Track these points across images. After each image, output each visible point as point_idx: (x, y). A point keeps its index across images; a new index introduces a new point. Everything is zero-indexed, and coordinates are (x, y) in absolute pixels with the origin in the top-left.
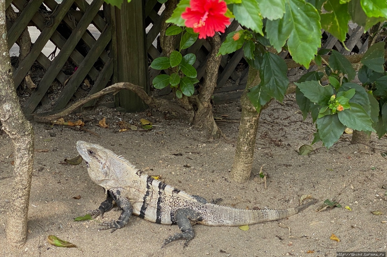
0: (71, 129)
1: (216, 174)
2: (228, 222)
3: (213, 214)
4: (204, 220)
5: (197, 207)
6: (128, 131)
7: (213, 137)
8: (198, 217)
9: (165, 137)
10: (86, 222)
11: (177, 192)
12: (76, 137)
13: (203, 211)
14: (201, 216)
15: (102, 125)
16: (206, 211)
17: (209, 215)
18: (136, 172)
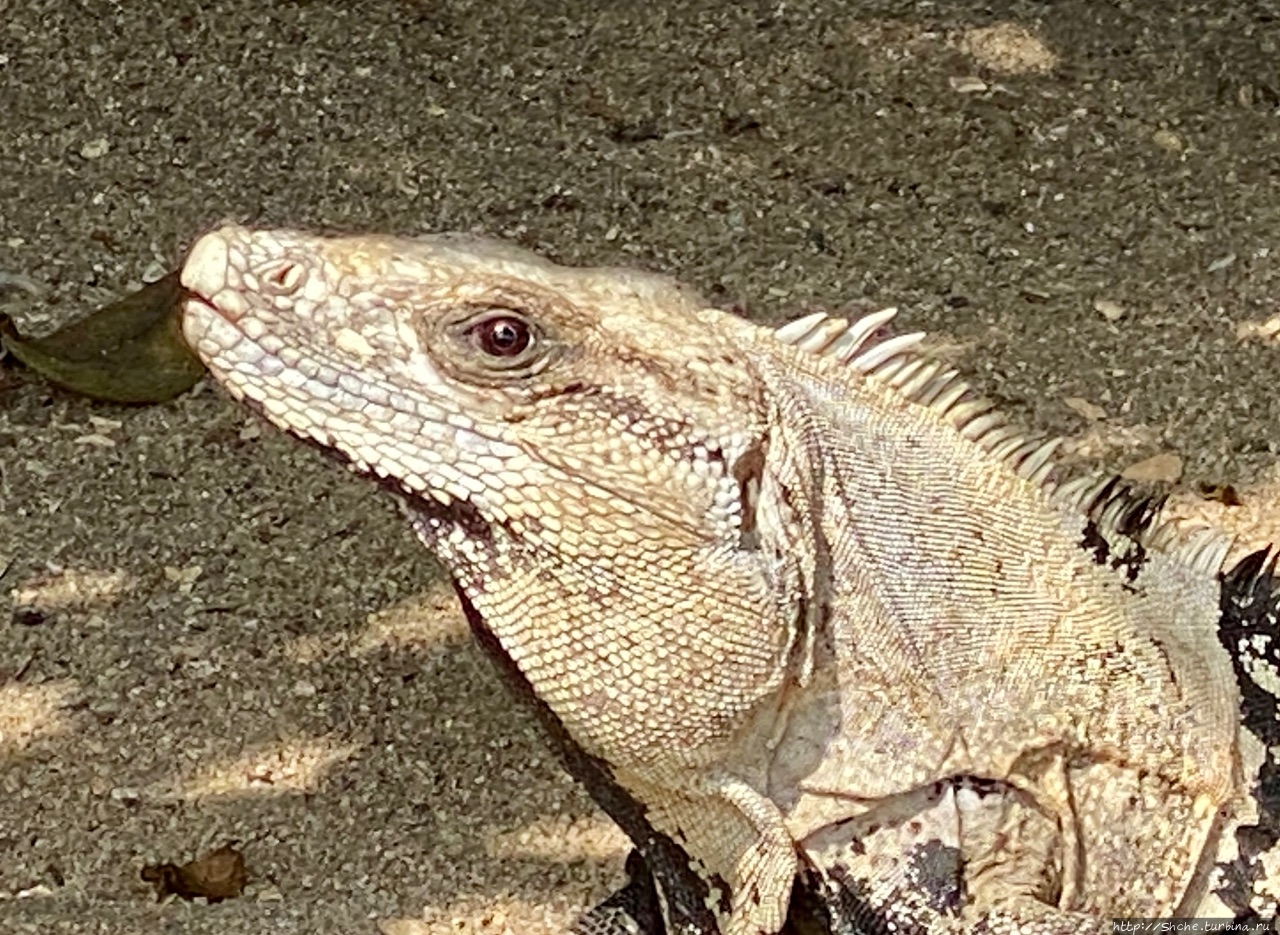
18: (1082, 521)
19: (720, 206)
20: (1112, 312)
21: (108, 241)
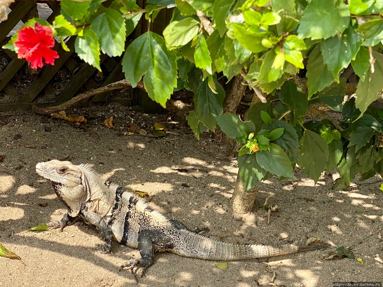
2: (202, 253)
4: (175, 248)
6: (136, 135)
8: (169, 243)
9: (176, 147)
11: (150, 211)
13: (175, 237)
14: (172, 242)
15: (107, 125)
17: (182, 242)
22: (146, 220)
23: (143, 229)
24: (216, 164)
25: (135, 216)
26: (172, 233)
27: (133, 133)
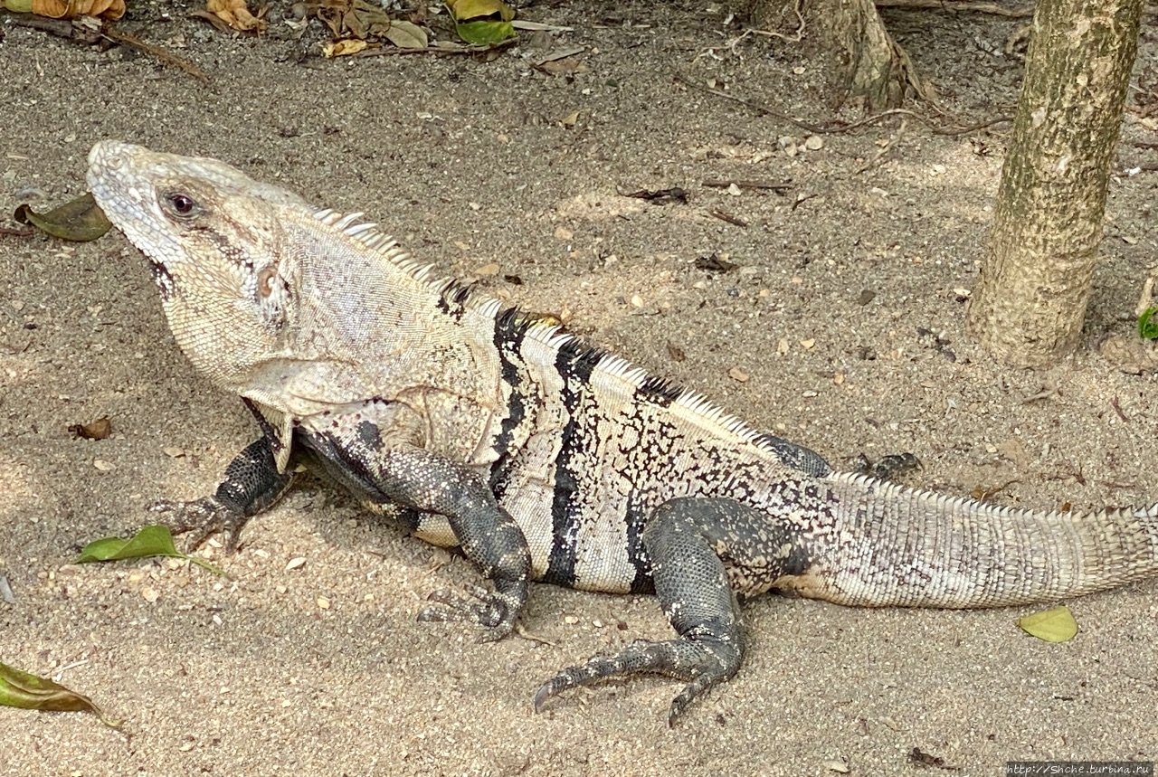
0: (51, 33)
1: (885, 311)
2: (953, 580)
3: (868, 534)
4: (816, 568)
5: (776, 485)
6: (376, 51)
7: (861, 100)
8: (785, 550)
9: (586, 91)
10: (148, 567)
11: (661, 399)
12: (78, 83)
13: (812, 513)
14: (800, 542)
15: (224, 15)
16: (829, 515)
17: (846, 536)
18: (439, 298)
19: (322, 164)
20: (476, 206)
21: (73, 175)
22: (654, 450)
23: (644, 496)
24: (803, 148)
25: (598, 441)
26: (792, 497)
27: (364, 44)
